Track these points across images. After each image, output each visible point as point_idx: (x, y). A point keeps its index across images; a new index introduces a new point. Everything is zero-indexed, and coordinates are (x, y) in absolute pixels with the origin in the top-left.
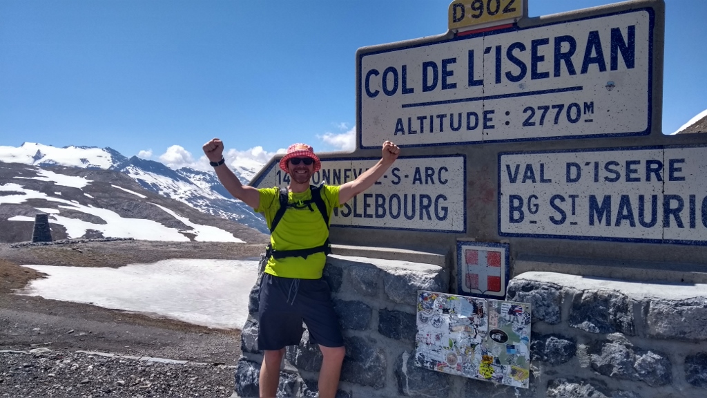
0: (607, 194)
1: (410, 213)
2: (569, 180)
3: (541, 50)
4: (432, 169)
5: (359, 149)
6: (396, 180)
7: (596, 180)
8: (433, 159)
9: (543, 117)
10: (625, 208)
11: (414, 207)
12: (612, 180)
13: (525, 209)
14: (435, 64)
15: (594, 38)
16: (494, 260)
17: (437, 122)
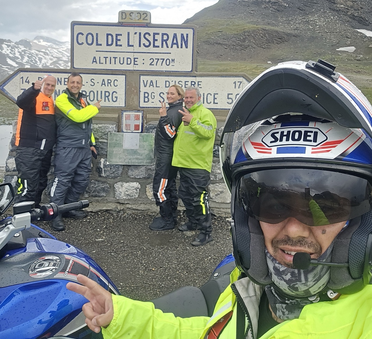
2: (166, 87)
3: (157, 37)
4: (110, 80)
5: (72, 68)
6: (93, 84)
8: (111, 76)
9: (157, 62)
11: (101, 96)
13: (150, 97)
14: (112, 35)
15: (175, 36)
16: (137, 118)
17: (113, 60)
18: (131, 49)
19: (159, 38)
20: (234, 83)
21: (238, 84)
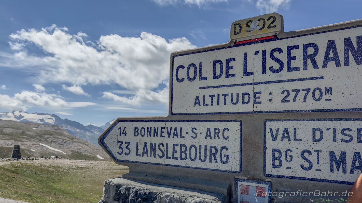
0: (343, 151)
1: (203, 158)
2: (314, 140)
3: (294, 53)
4: (218, 129)
5: (171, 115)
6: (194, 136)
7: (335, 141)
8: (219, 122)
9: (295, 97)
10: (357, 161)
11: (205, 153)
12: (346, 141)
13: (283, 158)
14: (221, 61)
17: (222, 98)
18: (249, 79)
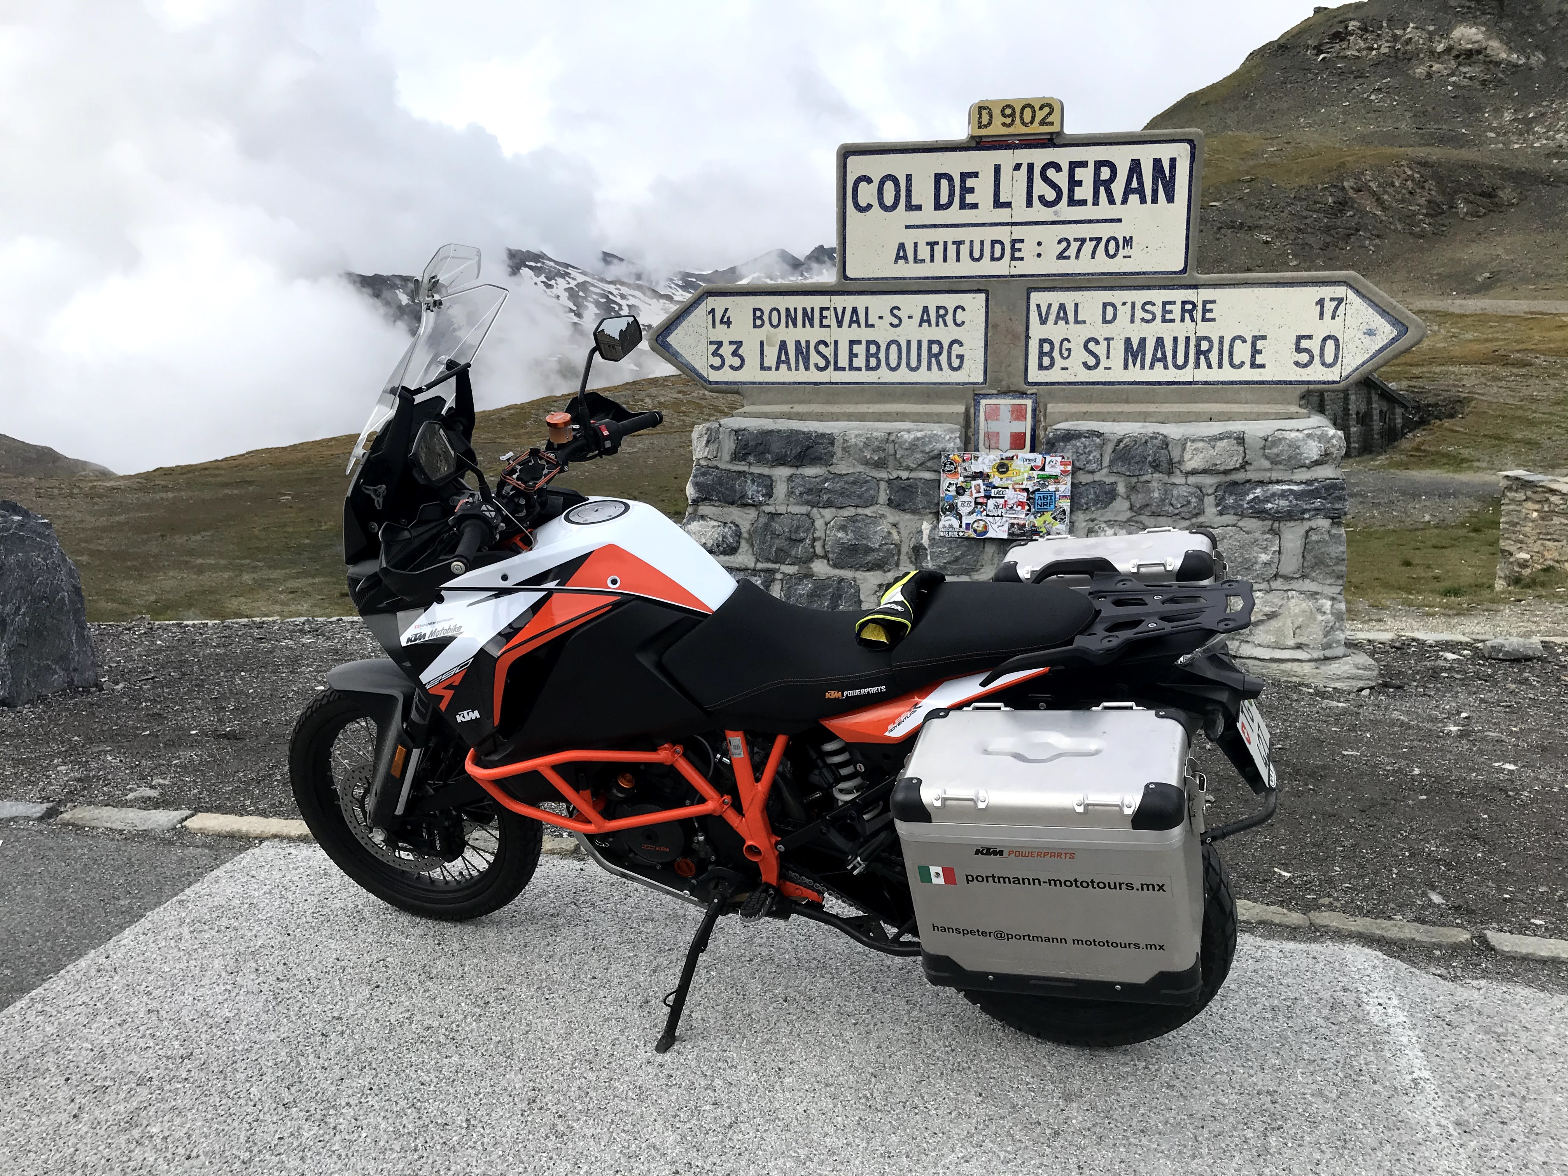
0: (1143, 336)
1: (914, 364)
2: (1105, 321)
3: (1080, 173)
4: (945, 308)
5: (842, 280)
6: (896, 322)
7: (1132, 321)
8: (946, 295)
9: (1079, 250)
10: (1159, 350)
11: (919, 355)
12: (1148, 321)
13: (1056, 354)
14: (952, 176)
15: (1135, 167)
16: (1018, 413)
17: (952, 249)
18: (1003, 215)
19: (1085, 175)
20: (1317, 304)
21: (1329, 306)
